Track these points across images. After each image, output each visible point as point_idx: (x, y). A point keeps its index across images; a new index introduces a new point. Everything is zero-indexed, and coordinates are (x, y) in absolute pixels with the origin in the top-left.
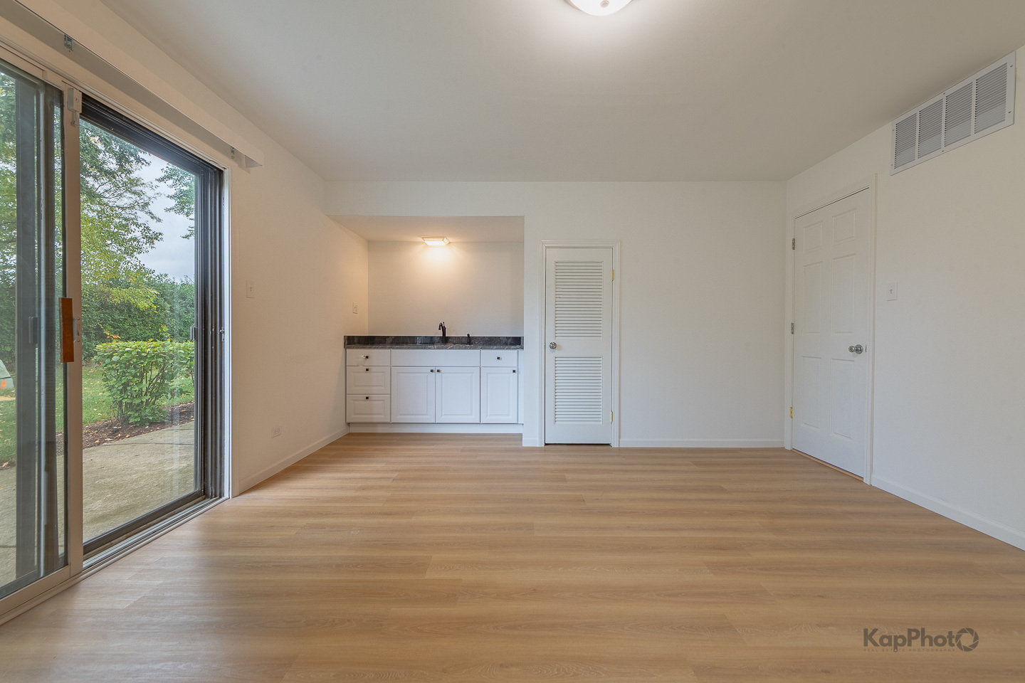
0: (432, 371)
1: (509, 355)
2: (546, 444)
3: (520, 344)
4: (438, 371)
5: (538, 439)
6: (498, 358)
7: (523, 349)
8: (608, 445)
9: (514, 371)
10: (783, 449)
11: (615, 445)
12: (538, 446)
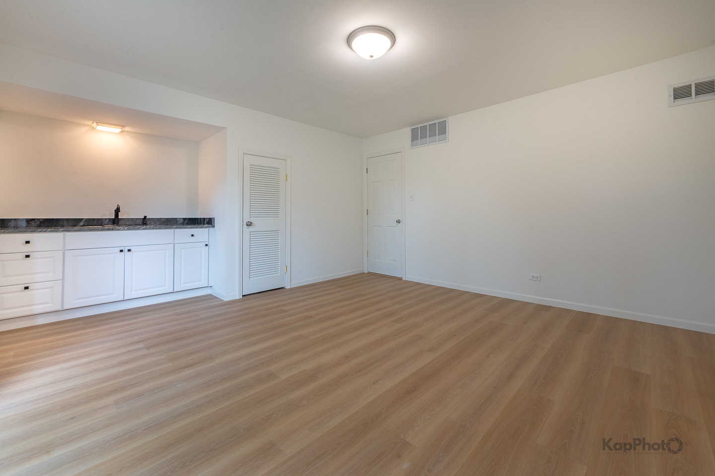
0: (121, 251)
1: (201, 233)
2: (243, 296)
3: (211, 224)
4: (129, 250)
5: (237, 293)
6: (192, 235)
7: (214, 227)
8: (282, 288)
9: (206, 245)
10: (364, 273)
11: (288, 287)
12: (237, 298)
